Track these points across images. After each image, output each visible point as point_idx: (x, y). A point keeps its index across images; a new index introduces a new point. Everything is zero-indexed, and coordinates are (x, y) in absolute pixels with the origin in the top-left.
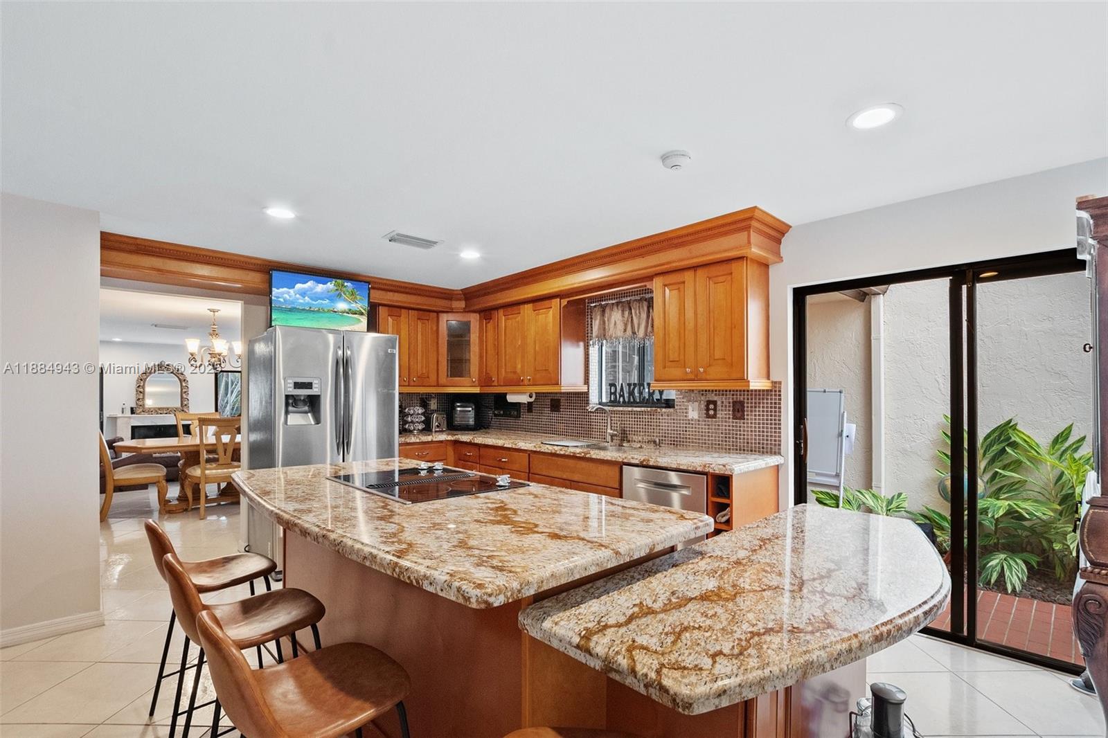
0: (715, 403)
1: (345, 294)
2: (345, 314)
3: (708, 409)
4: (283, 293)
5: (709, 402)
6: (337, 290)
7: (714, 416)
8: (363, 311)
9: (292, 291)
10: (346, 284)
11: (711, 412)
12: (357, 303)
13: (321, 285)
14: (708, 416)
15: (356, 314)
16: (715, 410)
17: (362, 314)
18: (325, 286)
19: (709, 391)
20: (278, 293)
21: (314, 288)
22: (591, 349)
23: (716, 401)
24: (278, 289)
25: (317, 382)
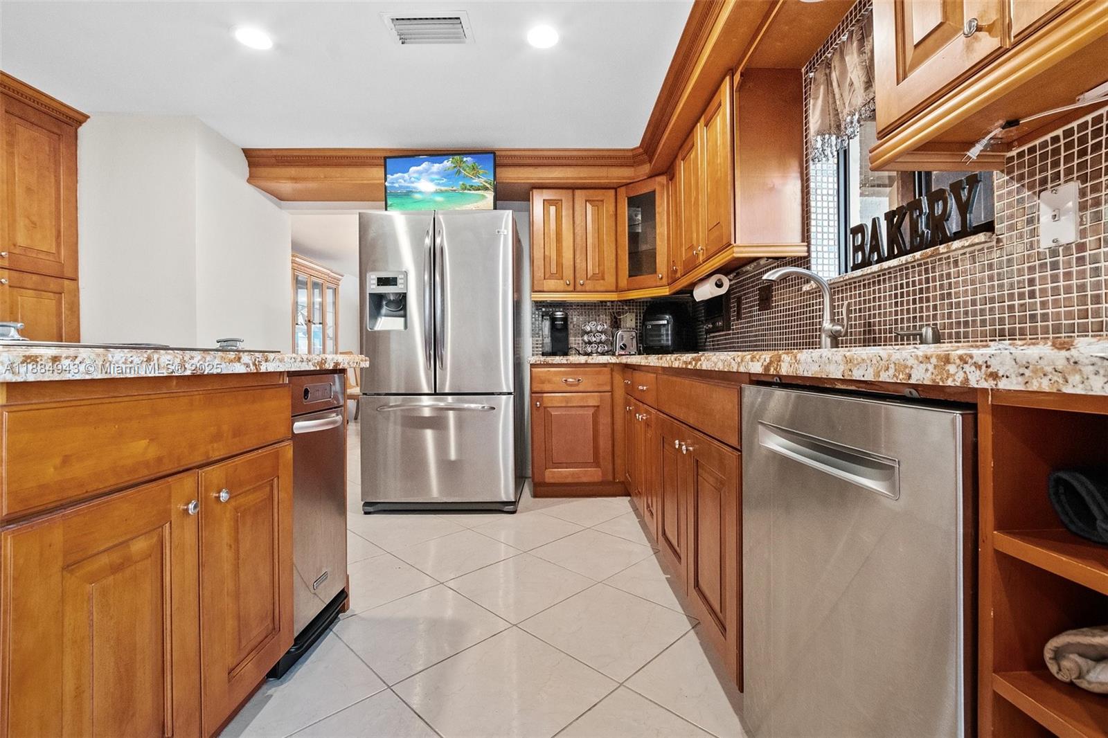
1: (465, 170)
2: (466, 191)
4: (398, 179)
6: (455, 167)
8: (488, 186)
9: (406, 175)
10: (465, 159)
12: (479, 177)
13: (437, 165)
15: (479, 190)
17: (486, 189)
18: (441, 165)
20: (392, 179)
21: (430, 169)
22: (813, 168)
24: (392, 175)
25: (403, 276)
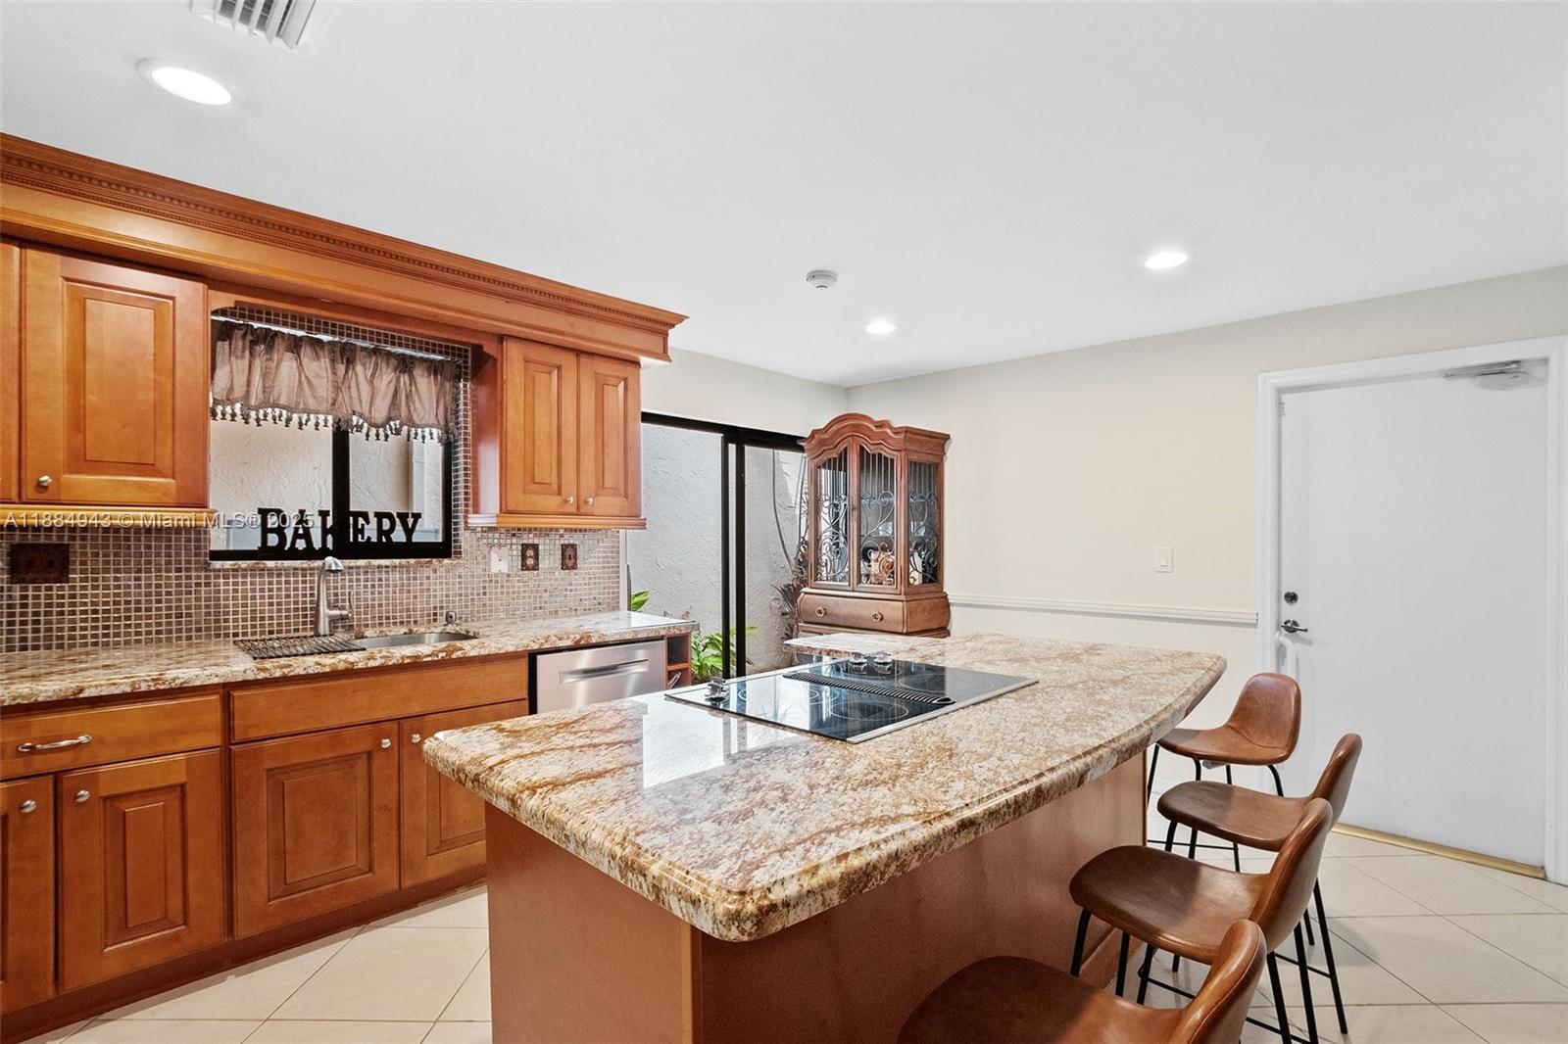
0: (535, 547)
3: (524, 557)
5: (525, 547)
7: (535, 567)
11: (530, 562)
14: (525, 567)
16: (536, 557)
19: (525, 529)
23: (538, 545)
